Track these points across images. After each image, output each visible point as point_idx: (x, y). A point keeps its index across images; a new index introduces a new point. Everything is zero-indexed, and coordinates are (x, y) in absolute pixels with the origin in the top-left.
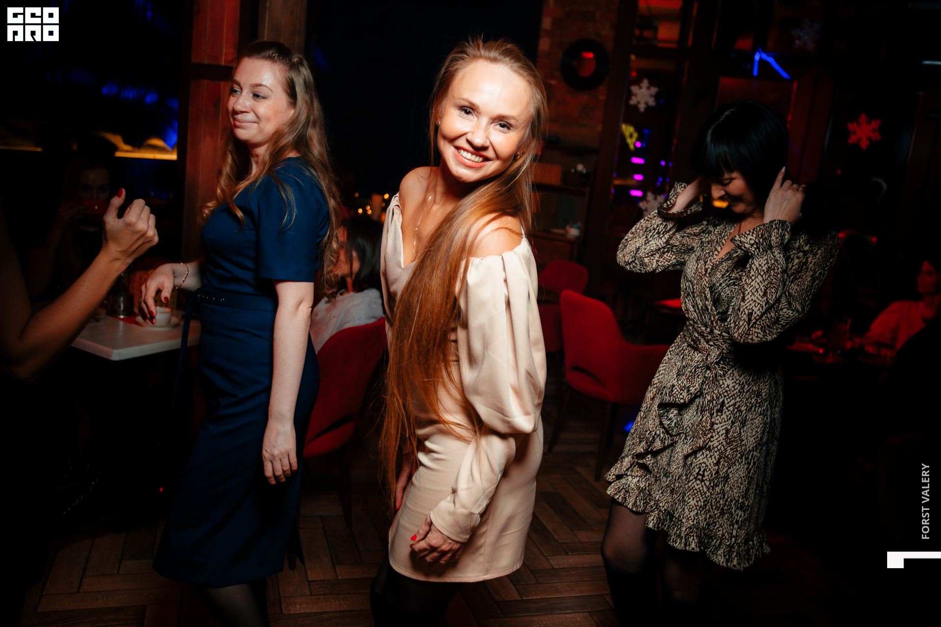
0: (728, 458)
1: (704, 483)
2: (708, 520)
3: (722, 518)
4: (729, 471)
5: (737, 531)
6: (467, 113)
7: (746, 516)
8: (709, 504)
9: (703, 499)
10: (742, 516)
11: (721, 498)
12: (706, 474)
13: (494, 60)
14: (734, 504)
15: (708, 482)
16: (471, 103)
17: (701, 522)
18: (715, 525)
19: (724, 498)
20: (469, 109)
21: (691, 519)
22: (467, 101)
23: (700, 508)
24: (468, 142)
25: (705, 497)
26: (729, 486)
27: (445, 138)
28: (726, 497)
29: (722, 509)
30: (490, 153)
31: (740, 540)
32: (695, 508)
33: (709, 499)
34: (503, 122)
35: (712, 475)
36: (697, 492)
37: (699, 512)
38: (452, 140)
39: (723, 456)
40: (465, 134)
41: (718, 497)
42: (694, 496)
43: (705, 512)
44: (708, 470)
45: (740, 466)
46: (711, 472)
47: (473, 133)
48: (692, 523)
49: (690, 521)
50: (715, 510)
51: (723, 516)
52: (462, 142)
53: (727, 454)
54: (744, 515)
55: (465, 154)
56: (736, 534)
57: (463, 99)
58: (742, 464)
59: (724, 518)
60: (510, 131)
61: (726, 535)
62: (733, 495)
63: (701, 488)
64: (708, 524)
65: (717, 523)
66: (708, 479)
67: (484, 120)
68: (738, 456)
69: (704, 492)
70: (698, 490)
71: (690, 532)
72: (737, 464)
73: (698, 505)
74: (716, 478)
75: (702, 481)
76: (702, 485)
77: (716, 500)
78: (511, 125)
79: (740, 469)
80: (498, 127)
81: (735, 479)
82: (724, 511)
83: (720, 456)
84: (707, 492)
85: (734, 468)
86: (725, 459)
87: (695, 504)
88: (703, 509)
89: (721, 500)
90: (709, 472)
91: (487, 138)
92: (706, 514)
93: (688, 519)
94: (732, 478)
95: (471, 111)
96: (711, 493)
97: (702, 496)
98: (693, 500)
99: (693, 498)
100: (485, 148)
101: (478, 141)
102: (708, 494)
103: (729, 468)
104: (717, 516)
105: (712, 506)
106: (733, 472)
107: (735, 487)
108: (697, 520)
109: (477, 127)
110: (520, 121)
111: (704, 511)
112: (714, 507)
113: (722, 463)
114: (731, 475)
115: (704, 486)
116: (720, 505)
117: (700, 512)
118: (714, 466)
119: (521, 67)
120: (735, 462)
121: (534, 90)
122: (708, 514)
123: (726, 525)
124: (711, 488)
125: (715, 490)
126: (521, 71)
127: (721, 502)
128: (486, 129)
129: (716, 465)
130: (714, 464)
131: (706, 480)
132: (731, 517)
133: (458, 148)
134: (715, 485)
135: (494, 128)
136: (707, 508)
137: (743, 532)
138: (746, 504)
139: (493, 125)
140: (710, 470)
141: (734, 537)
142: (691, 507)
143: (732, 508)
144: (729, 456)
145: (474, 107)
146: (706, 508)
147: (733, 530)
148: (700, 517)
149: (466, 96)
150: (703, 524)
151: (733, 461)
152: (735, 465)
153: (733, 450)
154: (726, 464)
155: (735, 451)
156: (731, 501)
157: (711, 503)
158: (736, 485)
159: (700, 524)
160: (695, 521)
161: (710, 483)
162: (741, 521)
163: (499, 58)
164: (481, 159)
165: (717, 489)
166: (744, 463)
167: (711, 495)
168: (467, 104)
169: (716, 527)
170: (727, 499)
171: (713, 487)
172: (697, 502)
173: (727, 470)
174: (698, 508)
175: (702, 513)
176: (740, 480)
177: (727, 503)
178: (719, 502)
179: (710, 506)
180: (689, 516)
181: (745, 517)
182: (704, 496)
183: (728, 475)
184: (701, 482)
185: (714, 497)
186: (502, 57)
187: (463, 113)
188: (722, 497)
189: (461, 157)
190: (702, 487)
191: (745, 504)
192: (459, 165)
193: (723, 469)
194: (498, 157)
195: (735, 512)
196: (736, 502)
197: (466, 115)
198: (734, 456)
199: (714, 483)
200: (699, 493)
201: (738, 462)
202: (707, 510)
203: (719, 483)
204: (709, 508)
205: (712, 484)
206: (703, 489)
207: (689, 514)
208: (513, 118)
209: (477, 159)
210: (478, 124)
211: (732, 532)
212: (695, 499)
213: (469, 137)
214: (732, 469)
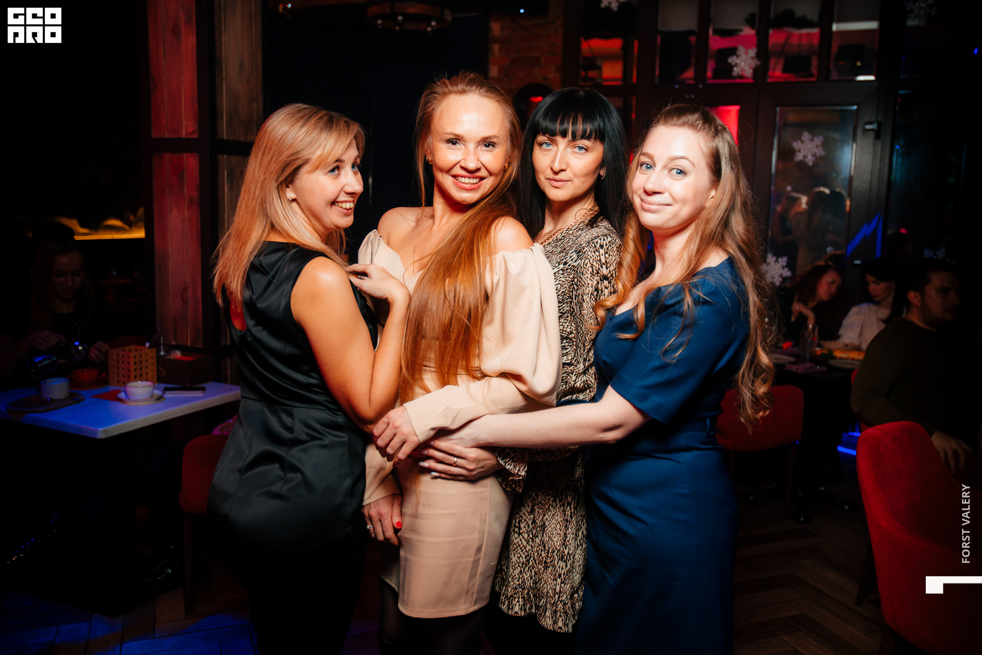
0: (542, 504)
1: (522, 536)
2: (534, 577)
3: (546, 573)
4: (545, 518)
5: (561, 587)
6: (454, 144)
7: (569, 567)
8: (532, 558)
9: (524, 554)
10: (564, 567)
11: (542, 551)
12: (522, 525)
13: (463, 92)
14: (556, 555)
15: (527, 535)
16: (455, 135)
17: (526, 581)
18: (541, 583)
19: (545, 550)
20: (454, 140)
21: (516, 578)
22: (452, 134)
23: (523, 565)
24: (463, 168)
25: (526, 551)
26: (547, 535)
27: (442, 170)
28: (547, 548)
29: (546, 562)
30: (483, 173)
31: (565, 596)
32: (517, 565)
33: (531, 554)
34: (488, 143)
35: (529, 526)
36: (517, 547)
37: (522, 569)
38: (448, 171)
39: (536, 502)
40: (459, 162)
41: (539, 549)
42: (514, 552)
43: (529, 568)
44: (523, 521)
45: (555, 511)
46: (527, 523)
47: (465, 160)
48: (517, 583)
49: (516, 581)
50: (539, 564)
51: (547, 570)
52: (457, 171)
53: (539, 500)
54: (566, 566)
55: (463, 180)
56: (560, 590)
57: (448, 134)
58: (557, 507)
59: (548, 572)
60: (495, 148)
61: (550, 591)
62: (554, 544)
63: (520, 543)
64: (535, 583)
65: (542, 580)
66: (526, 532)
67: (471, 146)
68: (551, 500)
69: (523, 546)
70: (517, 544)
71: (515, 594)
72: (552, 509)
73: (520, 562)
74: (534, 528)
75: (520, 534)
76: (520, 539)
77: (538, 553)
78: (494, 143)
79: (556, 514)
80: (484, 148)
81: (553, 526)
82: (547, 564)
83: (533, 503)
84: (527, 545)
85: (549, 515)
86: (538, 505)
87: (517, 561)
88: (526, 566)
89: (543, 553)
90: (525, 522)
91: (478, 160)
92: (531, 571)
93: (513, 578)
94: (548, 527)
95: (458, 141)
96: (531, 546)
97: (522, 551)
98: (514, 556)
99: (514, 554)
100: (478, 170)
101: (472, 165)
102: (529, 547)
103: (544, 515)
104: (541, 571)
105: (535, 562)
106: (549, 519)
107: (554, 535)
108: (521, 578)
109: (467, 152)
110: (501, 137)
111: (527, 567)
112: (537, 562)
113: (537, 510)
114: (547, 523)
115: (523, 540)
116: (543, 558)
117: (524, 570)
118: (529, 515)
119: (487, 91)
120: (549, 507)
121: (505, 107)
122: (533, 571)
123: (549, 580)
124: (530, 540)
125: (535, 541)
126: (489, 94)
127: (543, 555)
128: (476, 153)
129: (531, 514)
130: (528, 513)
131: (523, 532)
132: (554, 570)
133: (455, 176)
134: (534, 536)
135: (481, 150)
136: (531, 563)
137: (568, 587)
138: (566, 553)
139: (479, 147)
140: (525, 520)
141: (557, 594)
142: (514, 564)
143: (555, 560)
144: (542, 501)
145: (459, 138)
146: (529, 564)
147: (556, 585)
148: (525, 575)
149: (449, 130)
150: (530, 583)
151: (547, 506)
152: (550, 511)
153: (544, 494)
154: (541, 511)
155: (547, 495)
156: (553, 552)
157: (534, 558)
158: (554, 533)
159: (525, 583)
160: (520, 580)
161: (529, 535)
162: (564, 574)
163: (466, 89)
164: (478, 180)
165: (537, 540)
166: (558, 505)
167: (532, 548)
168: (452, 137)
169: (542, 585)
170: (548, 551)
171: (532, 539)
172: (519, 558)
173: (543, 518)
174: (521, 565)
175: (526, 570)
176: (558, 525)
177: (549, 554)
178: (541, 555)
179: (533, 561)
180: (513, 575)
181: (567, 569)
182: (524, 551)
183: (544, 524)
184: (519, 536)
185: (536, 550)
186: (469, 88)
187: (451, 144)
188: (543, 549)
189: (461, 184)
190: (521, 540)
191: (564, 552)
192: (460, 191)
193: (539, 517)
194: (491, 174)
195: (558, 563)
196: (558, 552)
197: (453, 147)
198: (547, 501)
199: (532, 534)
200: (519, 548)
201: (552, 507)
202: (531, 567)
203: (538, 533)
204: (533, 563)
205: (531, 536)
206: (522, 543)
207: (513, 572)
208: (495, 137)
209: (475, 181)
210: (466, 151)
211: (556, 588)
212: (516, 555)
213: (463, 164)
214: (547, 516)
